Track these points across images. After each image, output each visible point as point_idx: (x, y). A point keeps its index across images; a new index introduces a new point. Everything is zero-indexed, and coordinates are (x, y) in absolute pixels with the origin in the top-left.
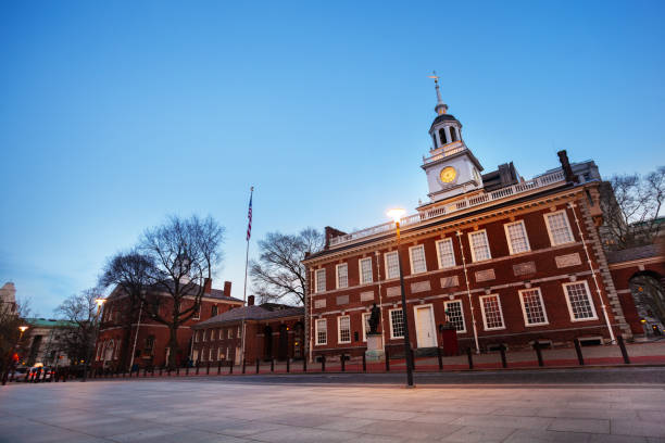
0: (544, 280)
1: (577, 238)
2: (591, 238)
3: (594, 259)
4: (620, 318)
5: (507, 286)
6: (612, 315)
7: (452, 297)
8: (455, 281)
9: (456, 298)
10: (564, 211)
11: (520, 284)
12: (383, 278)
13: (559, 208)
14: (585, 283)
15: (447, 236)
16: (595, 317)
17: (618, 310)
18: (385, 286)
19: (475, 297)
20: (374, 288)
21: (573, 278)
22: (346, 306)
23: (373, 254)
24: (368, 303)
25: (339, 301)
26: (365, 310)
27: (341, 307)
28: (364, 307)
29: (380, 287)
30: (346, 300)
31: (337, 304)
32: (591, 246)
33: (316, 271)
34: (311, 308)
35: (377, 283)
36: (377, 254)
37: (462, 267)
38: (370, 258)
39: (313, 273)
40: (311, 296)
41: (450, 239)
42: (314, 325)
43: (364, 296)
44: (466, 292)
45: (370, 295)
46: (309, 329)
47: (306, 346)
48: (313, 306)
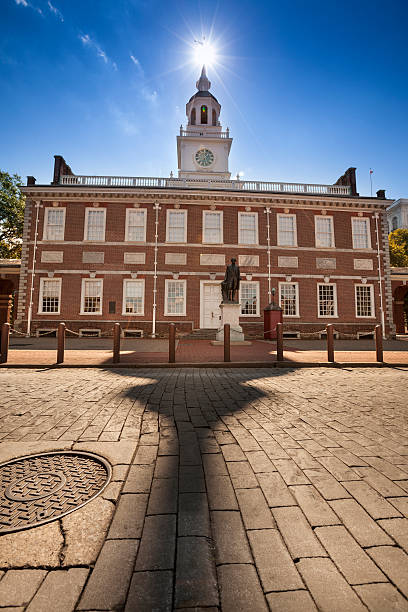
0: (342, 277)
1: (374, 247)
2: (384, 250)
3: (383, 267)
4: (391, 319)
5: (308, 276)
6: (386, 315)
7: (249, 278)
8: (256, 261)
9: (254, 279)
10: (368, 219)
11: (321, 277)
12: (162, 239)
13: (365, 215)
14: (372, 286)
15: (253, 210)
16: (373, 316)
17: (390, 312)
18: (163, 251)
19: (275, 281)
20: (147, 250)
21: (365, 280)
23: (150, 206)
24: (135, 268)
25: (87, 257)
26: (129, 276)
27: (88, 266)
28: (128, 272)
29: (156, 250)
30: (100, 258)
31: (84, 261)
32: (382, 256)
33: (47, 209)
34: (34, 261)
35: (152, 244)
36: (157, 207)
37: (265, 247)
38: (145, 210)
39: (42, 211)
40: (35, 243)
41: (256, 214)
42: (37, 286)
43: (130, 258)
44: (266, 275)
45: (140, 258)
46: (27, 291)
47: (20, 314)
48: (38, 258)
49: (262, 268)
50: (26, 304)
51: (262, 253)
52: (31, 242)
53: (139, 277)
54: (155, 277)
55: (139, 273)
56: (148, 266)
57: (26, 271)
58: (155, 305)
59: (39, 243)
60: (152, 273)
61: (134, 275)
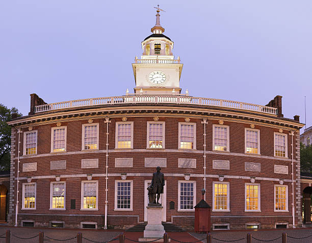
0: (265, 179)
3: (295, 173)
5: (238, 177)
7: (187, 178)
8: (193, 163)
9: (192, 179)
11: (248, 178)
12: (112, 146)
14: (287, 187)
15: (192, 121)
16: (286, 210)
18: (113, 156)
19: (210, 182)
20: (101, 157)
21: (282, 182)
22: (63, 172)
23: (101, 121)
24: (90, 171)
25: (54, 165)
26: (86, 179)
27: (55, 172)
28: (85, 175)
29: (107, 155)
30: (63, 164)
31: (51, 169)
32: (295, 164)
33: (25, 133)
34: (19, 171)
35: (104, 151)
36: (107, 121)
37: (202, 152)
38: (98, 124)
39: (22, 135)
40: (18, 158)
41: (195, 124)
42: (21, 189)
43: (86, 164)
44: (202, 176)
45: (94, 163)
46: (15, 193)
47: (11, 209)
48: (21, 168)
49: (199, 170)
50: (15, 203)
51: (199, 157)
52: (16, 158)
53: (93, 179)
54: (107, 178)
55: (94, 175)
56: (101, 169)
57: (14, 179)
58: (106, 202)
59: (21, 158)
60: (103, 175)
61: (90, 178)
